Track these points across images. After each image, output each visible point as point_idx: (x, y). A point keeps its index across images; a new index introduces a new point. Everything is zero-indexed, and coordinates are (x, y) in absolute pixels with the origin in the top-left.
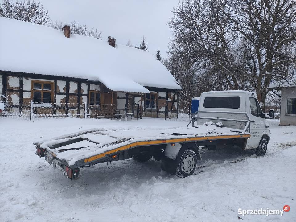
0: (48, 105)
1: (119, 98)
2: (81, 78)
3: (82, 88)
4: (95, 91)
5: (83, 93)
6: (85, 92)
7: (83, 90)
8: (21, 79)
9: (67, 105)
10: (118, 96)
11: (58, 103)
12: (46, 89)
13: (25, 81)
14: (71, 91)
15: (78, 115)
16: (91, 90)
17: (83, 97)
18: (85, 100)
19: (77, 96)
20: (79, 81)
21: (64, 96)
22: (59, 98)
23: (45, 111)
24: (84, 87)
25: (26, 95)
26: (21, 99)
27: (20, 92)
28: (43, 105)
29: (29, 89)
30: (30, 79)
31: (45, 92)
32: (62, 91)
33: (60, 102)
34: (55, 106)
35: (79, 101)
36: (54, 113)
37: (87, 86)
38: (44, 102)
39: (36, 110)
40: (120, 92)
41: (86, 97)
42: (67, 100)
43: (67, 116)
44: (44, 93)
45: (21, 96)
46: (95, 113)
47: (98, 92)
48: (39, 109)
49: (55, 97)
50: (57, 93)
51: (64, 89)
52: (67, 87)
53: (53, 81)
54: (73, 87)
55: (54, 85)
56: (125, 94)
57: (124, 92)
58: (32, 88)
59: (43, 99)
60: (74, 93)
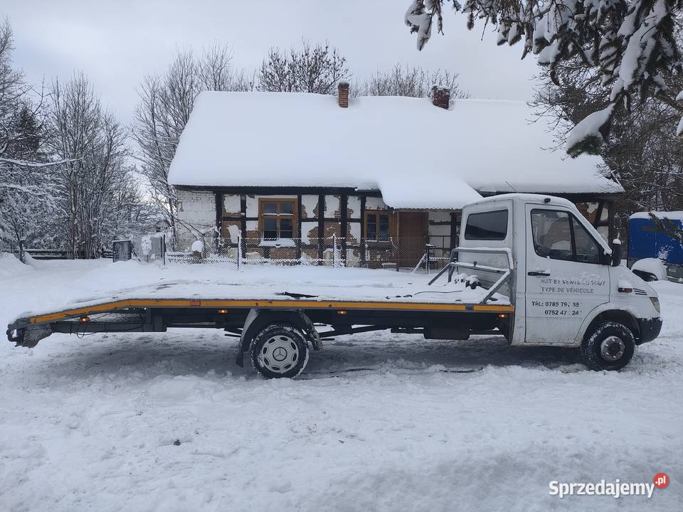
0: (288, 242)
1: (433, 223)
2: (345, 187)
3: (348, 206)
4: (378, 210)
5: (353, 216)
6: (356, 214)
7: (351, 210)
8: (243, 198)
9: (321, 242)
10: (430, 219)
11: (305, 239)
12: (284, 212)
13: (249, 200)
14: (327, 215)
15: (320, 260)
16: (368, 208)
17: (352, 224)
18: (355, 230)
19: (340, 223)
20: (344, 193)
21: (316, 224)
22: (307, 228)
23: (281, 254)
24: (354, 204)
25: (252, 226)
26: (244, 234)
27: (242, 220)
28: (279, 243)
29: (256, 215)
30: (257, 197)
31: (283, 217)
32: (311, 215)
33: (308, 236)
34: (299, 243)
35: (344, 232)
36: (298, 256)
37: (360, 201)
38: (282, 236)
39: (266, 252)
40: (435, 210)
41: (359, 224)
42: (320, 232)
43: (299, 263)
44: (282, 220)
45: (243, 228)
46: (379, 257)
47: (382, 213)
48: (272, 250)
49: (300, 227)
50: (302, 218)
51: (314, 211)
52: (321, 207)
53: (295, 197)
54: (332, 205)
55: (297, 204)
56: (448, 214)
57: (444, 210)
58: (260, 213)
59: (279, 232)
60: (334, 217)
